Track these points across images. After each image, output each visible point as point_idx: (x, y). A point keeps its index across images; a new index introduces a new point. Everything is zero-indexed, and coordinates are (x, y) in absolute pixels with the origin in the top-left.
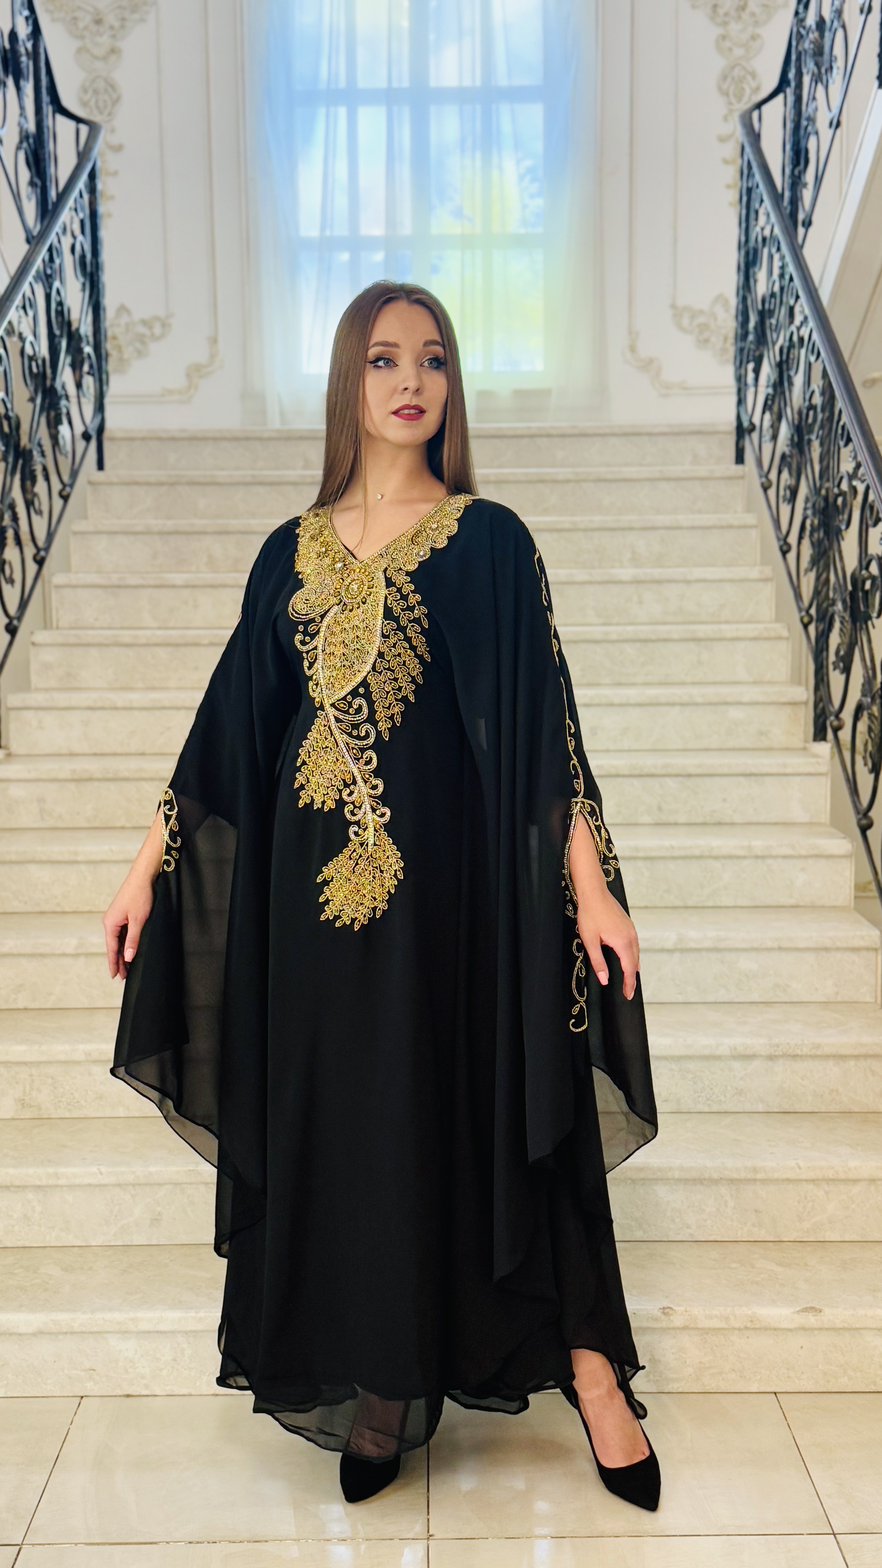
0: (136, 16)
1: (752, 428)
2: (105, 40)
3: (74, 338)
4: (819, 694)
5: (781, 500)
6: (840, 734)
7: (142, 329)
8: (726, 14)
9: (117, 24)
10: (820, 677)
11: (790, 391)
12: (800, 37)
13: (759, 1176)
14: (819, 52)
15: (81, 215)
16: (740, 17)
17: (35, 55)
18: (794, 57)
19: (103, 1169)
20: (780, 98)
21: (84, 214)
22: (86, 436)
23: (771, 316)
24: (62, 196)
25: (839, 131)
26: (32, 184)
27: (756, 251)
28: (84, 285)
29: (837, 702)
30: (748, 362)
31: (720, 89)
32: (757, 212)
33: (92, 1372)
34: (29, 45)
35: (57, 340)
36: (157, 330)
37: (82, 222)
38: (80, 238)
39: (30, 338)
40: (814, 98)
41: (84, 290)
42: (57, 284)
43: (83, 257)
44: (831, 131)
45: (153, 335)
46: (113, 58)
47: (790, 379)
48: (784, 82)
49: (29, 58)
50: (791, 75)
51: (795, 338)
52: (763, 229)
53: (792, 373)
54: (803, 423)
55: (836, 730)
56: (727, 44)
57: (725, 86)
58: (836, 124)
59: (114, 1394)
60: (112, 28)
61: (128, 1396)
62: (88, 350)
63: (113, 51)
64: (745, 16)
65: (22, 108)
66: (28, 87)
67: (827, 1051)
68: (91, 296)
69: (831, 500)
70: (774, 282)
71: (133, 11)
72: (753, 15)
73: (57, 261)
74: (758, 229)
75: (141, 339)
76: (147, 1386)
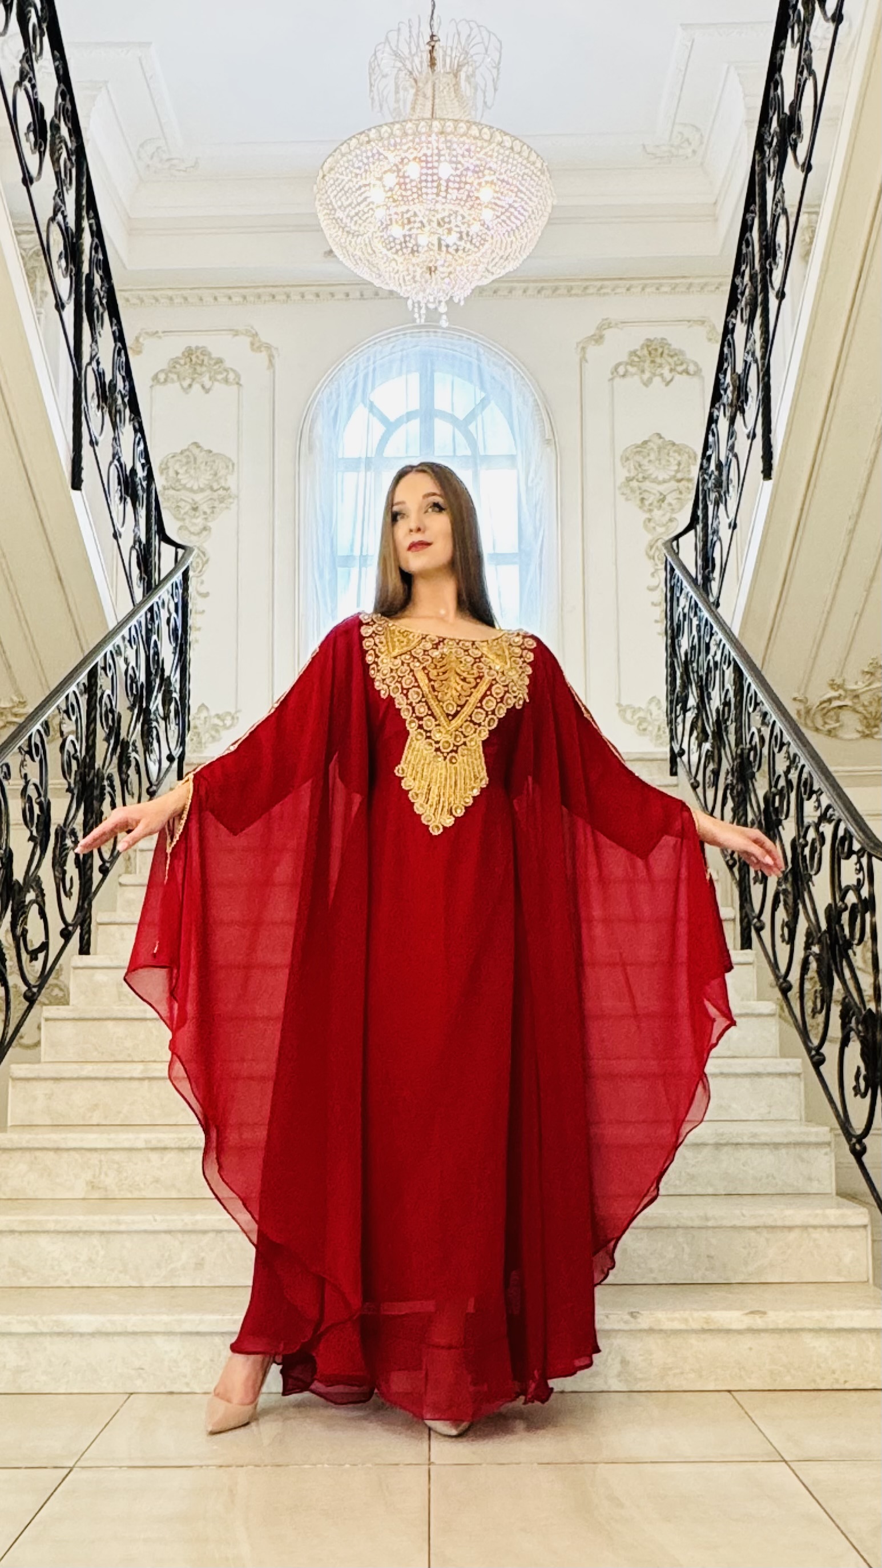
0: (223, 505)
1: (682, 753)
2: (200, 521)
3: (166, 682)
4: (744, 911)
5: (707, 785)
6: (762, 933)
7: (217, 721)
8: (651, 504)
9: (208, 511)
10: (744, 898)
11: (709, 703)
12: (705, 481)
13: (710, 1224)
14: (718, 484)
15: (176, 600)
16: (660, 506)
17: (148, 491)
18: (701, 497)
19: (158, 1218)
20: (692, 532)
21: (178, 599)
22: (170, 758)
23: (692, 662)
24: (162, 582)
25: (735, 531)
26: (141, 578)
27: (679, 626)
28: (175, 648)
29: (757, 908)
30: (677, 704)
31: (647, 554)
32: (678, 599)
33: (141, 1371)
34: (145, 484)
35: (153, 677)
36: (228, 722)
37: (176, 605)
38: (174, 615)
39: (133, 663)
40: (717, 517)
41: (175, 653)
42: (154, 637)
43: (176, 629)
44: (730, 531)
45: (225, 725)
46: (205, 533)
47: (709, 694)
48: (694, 519)
49: (143, 492)
50: (700, 513)
51: (712, 664)
52: (683, 609)
53: (710, 690)
54: (721, 718)
55: (759, 930)
56: (652, 524)
57: (651, 553)
58: (734, 526)
59: (159, 1391)
60: (205, 513)
61: (171, 1393)
62: (176, 695)
63: (205, 529)
64: (664, 505)
65: (136, 520)
66: (142, 512)
67: (763, 1139)
68: (179, 660)
69: (745, 755)
70: (694, 638)
71: (221, 502)
72: (670, 504)
73: (157, 622)
74: (680, 609)
75: (215, 728)
76: (187, 1384)
